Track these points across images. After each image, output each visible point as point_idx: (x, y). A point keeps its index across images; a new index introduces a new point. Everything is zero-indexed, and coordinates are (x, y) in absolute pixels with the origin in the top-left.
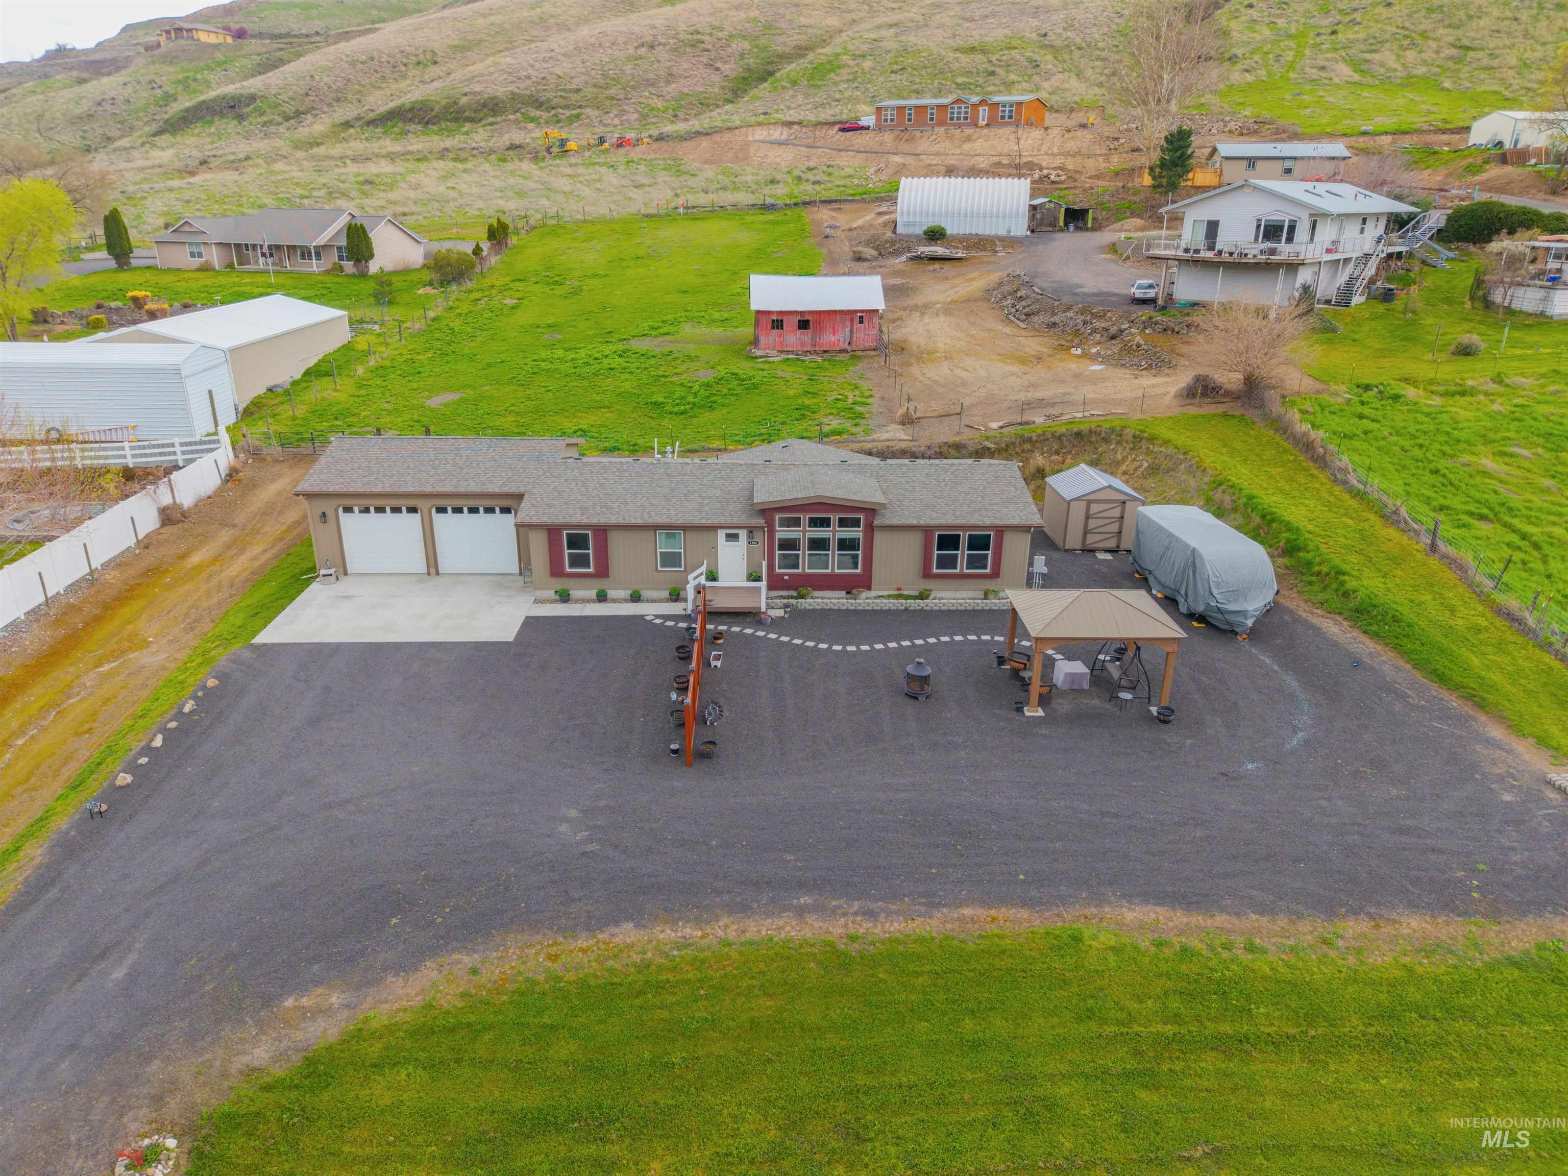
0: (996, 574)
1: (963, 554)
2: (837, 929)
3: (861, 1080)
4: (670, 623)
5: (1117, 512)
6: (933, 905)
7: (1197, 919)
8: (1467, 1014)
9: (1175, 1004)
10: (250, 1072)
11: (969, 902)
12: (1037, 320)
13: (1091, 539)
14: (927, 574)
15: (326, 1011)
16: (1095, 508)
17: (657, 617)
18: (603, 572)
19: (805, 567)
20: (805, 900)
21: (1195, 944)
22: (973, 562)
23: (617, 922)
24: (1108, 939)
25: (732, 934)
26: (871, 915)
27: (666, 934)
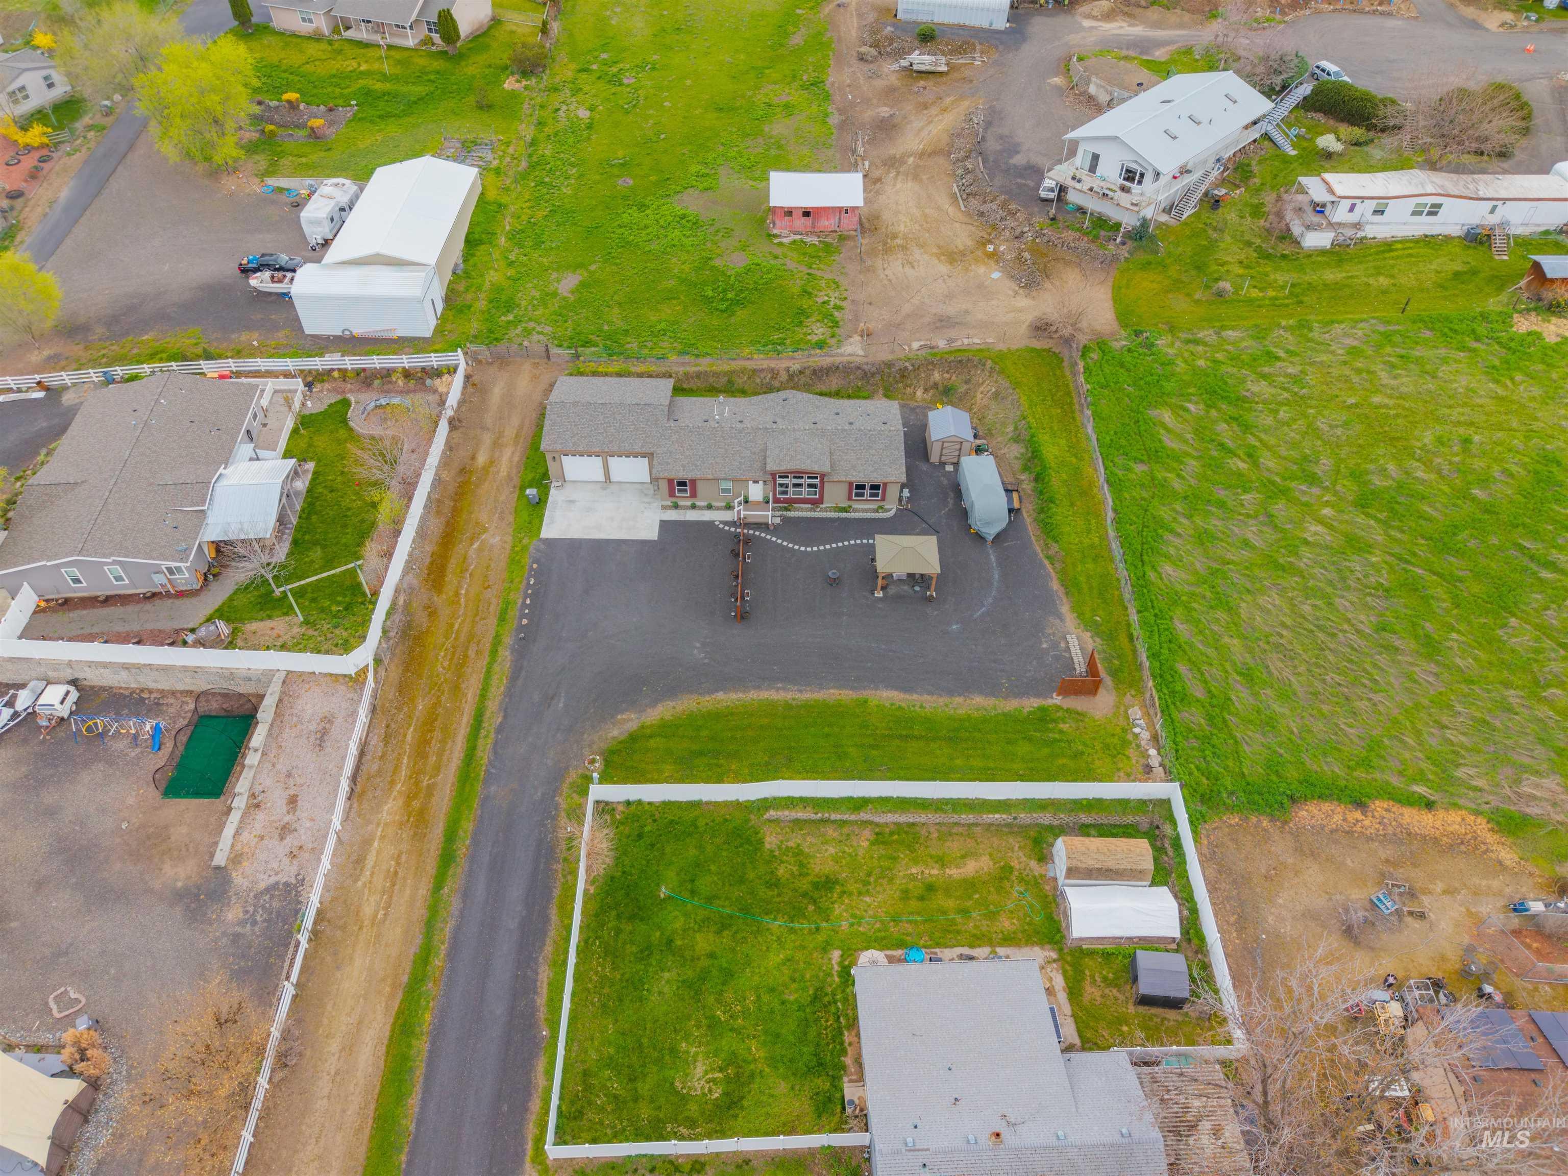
0: (883, 499)
1: (867, 491)
2: (789, 696)
3: (793, 744)
4: (727, 528)
5: (958, 447)
6: (821, 688)
7: (907, 696)
8: (980, 731)
9: (891, 725)
10: (613, 738)
11: (834, 688)
12: (974, 203)
13: (943, 458)
14: (850, 499)
15: (631, 720)
16: (946, 445)
17: (721, 522)
18: (694, 495)
19: (790, 495)
20: (780, 685)
21: (903, 705)
22: (872, 495)
23: (717, 691)
24: (875, 702)
25: (755, 697)
26: (800, 691)
27: (734, 696)
